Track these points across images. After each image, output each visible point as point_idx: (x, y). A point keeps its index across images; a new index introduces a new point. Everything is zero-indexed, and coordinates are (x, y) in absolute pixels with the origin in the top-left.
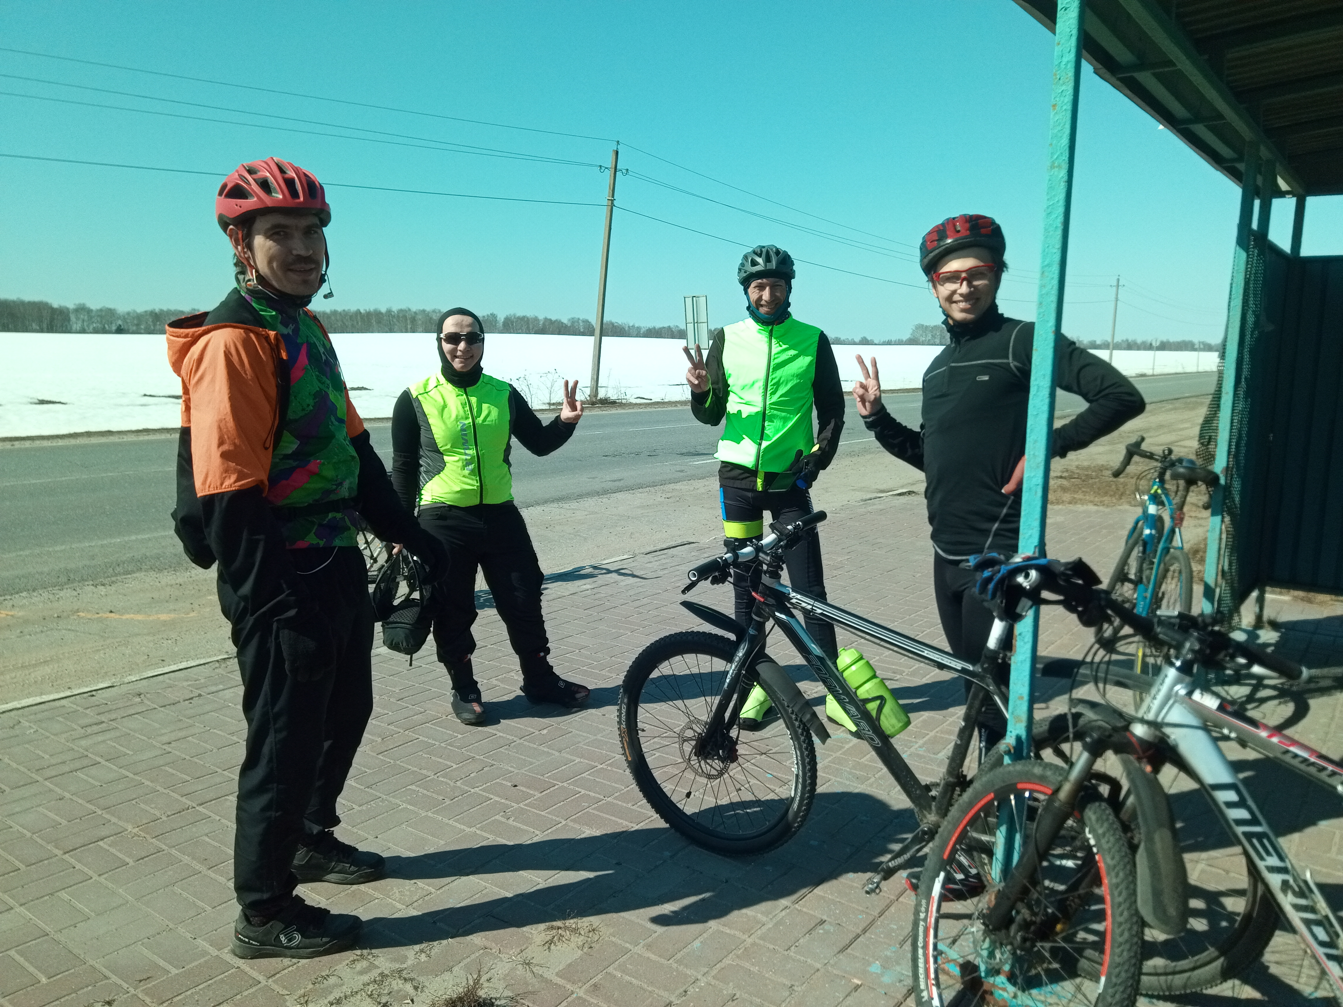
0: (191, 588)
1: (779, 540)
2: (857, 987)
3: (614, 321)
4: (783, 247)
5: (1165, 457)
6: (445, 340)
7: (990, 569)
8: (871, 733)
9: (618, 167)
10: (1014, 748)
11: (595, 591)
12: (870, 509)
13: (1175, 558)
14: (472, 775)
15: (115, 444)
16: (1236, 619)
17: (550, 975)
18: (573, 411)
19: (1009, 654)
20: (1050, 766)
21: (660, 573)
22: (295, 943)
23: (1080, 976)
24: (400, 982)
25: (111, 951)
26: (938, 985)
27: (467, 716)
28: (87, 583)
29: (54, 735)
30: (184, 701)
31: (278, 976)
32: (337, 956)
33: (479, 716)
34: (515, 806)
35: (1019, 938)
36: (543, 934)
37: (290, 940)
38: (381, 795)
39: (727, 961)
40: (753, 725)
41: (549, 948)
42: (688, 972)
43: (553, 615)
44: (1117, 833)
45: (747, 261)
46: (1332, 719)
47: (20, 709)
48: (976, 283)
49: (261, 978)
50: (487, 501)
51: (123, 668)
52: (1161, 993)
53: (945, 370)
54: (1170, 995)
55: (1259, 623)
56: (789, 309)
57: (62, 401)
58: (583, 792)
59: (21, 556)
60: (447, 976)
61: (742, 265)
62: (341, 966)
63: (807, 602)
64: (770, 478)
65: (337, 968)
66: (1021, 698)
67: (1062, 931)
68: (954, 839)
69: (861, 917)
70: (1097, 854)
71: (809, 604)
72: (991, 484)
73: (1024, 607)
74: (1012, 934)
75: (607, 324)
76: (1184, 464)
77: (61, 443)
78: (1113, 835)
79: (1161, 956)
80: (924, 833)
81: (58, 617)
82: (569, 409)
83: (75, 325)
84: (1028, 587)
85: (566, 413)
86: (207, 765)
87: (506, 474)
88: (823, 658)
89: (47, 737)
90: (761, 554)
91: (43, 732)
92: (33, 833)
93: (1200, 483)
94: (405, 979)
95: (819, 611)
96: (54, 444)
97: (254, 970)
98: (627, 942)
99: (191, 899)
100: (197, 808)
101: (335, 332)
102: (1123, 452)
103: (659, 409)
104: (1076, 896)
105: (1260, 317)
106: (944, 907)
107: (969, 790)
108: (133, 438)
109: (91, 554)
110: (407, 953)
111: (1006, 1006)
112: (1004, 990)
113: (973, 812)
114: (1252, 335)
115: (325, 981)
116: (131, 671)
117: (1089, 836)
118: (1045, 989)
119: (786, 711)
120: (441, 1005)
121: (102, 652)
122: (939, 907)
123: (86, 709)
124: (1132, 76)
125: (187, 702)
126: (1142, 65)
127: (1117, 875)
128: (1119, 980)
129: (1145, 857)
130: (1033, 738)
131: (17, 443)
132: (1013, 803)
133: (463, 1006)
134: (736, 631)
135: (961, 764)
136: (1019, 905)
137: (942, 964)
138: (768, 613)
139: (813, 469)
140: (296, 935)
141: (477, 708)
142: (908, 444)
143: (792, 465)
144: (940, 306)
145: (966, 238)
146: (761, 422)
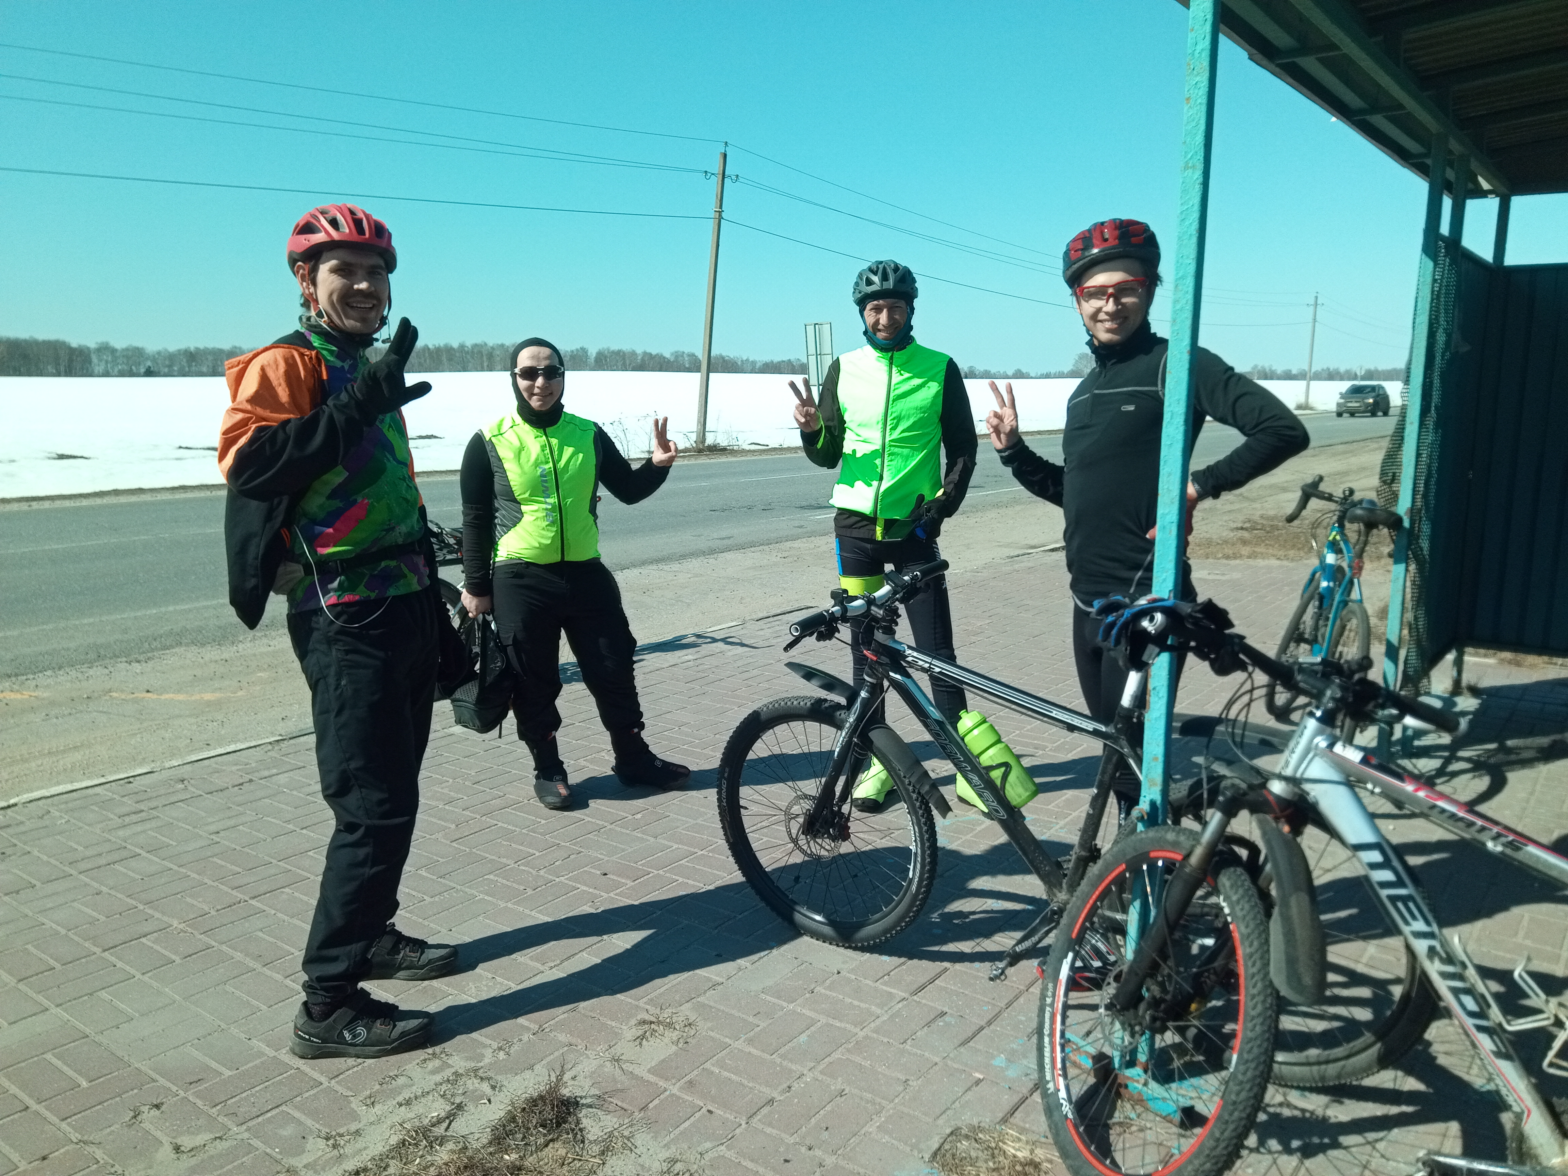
0: (239, 664)
1: (895, 592)
2: (978, 1082)
3: (724, 354)
4: (903, 262)
5: (1345, 498)
6: (520, 376)
7: (1114, 614)
8: (995, 804)
9: (726, 173)
10: (1148, 814)
11: (699, 662)
12: (1016, 567)
13: (1353, 612)
14: (557, 863)
15: (146, 503)
16: (1425, 683)
17: (641, 1071)
18: (666, 452)
19: (1143, 712)
20: (1186, 830)
21: (773, 642)
22: (360, 1040)
23: (1223, 1067)
24: (475, 1081)
25: (157, 1053)
26: (1065, 1076)
27: (551, 799)
28: (119, 660)
29: (89, 825)
30: (234, 787)
31: (341, 1077)
32: (406, 1056)
33: (565, 799)
34: (605, 895)
35: (1148, 1018)
36: (634, 1030)
37: (354, 1037)
38: (455, 885)
39: (836, 1055)
40: (872, 806)
41: (640, 1044)
42: (793, 1067)
44: (1253, 899)
45: (862, 279)
46: (1532, 793)
47: (49, 797)
48: (1125, 300)
49: (323, 1079)
50: (571, 557)
51: (163, 753)
52: (1314, 1085)
53: (1087, 398)
54: (1323, 1087)
55: (1457, 688)
56: (912, 333)
57: (85, 455)
58: (681, 880)
59: (43, 630)
60: (528, 1074)
61: (857, 284)
62: (410, 1065)
63: (924, 660)
64: (889, 524)
65: (407, 1067)
66: (1156, 758)
67: (1196, 1010)
68: (1083, 915)
69: (985, 1008)
70: (1231, 923)
71: (927, 662)
72: (1134, 528)
73: (1151, 655)
74: (1141, 1013)
75: (716, 358)
76: (1363, 505)
77: (85, 502)
78: (1249, 901)
79: (1317, 1047)
80: (1054, 912)
81: (88, 698)
82: (661, 451)
83: (97, 368)
84: (1153, 632)
85: (659, 456)
86: (260, 855)
87: (591, 528)
89: (80, 828)
90: (873, 608)
91: (75, 822)
92: (69, 930)
93: (1381, 527)
94: (482, 1078)
95: (937, 670)
97: (315, 1070)
98: (726, 1037)
99: (245, 997)
100: (250, 902)
102: (1298, 494)
103: (777, 456)
104: (1212, 971)
105: (1454, 336)
106: (1073, 994)
107: (1100, 862)
108: (167, 496)
109: (123, 627)
110: (483, 1051)
111: (1142, 1100)
112: (1138, 1081)
113: (1104, 885)
114: (1443, 356)
115: (393, 1082)
116: (173, 756)
117: (1224, 904)
118: (1186, 1083)
119: (903, 783)
120: (520, 1104)
121: (139, 736)
122: (1066, 995)
123: (123, 796)
124: (1294, 63)
125: (236, 788)
126: (1304, 49)
127: (1251, 945)
128: (1251, 1057)
129: (1279, 923)
130: (1170, 803)
131: (34, 504)
132: (1146, 874)
133: (545, 1104)
134: (847, 694)
135: (1094, 836)
136: (1149, 981)
137: (1071, 1054)
138: (882, 673)
139: (936, 516)
140: (361, 1030)
141: (563, 791)
142: (1049, 482)
143: (913, 512)
144: (1084, 325)
145: (1113, 248)
146: (878, 462)
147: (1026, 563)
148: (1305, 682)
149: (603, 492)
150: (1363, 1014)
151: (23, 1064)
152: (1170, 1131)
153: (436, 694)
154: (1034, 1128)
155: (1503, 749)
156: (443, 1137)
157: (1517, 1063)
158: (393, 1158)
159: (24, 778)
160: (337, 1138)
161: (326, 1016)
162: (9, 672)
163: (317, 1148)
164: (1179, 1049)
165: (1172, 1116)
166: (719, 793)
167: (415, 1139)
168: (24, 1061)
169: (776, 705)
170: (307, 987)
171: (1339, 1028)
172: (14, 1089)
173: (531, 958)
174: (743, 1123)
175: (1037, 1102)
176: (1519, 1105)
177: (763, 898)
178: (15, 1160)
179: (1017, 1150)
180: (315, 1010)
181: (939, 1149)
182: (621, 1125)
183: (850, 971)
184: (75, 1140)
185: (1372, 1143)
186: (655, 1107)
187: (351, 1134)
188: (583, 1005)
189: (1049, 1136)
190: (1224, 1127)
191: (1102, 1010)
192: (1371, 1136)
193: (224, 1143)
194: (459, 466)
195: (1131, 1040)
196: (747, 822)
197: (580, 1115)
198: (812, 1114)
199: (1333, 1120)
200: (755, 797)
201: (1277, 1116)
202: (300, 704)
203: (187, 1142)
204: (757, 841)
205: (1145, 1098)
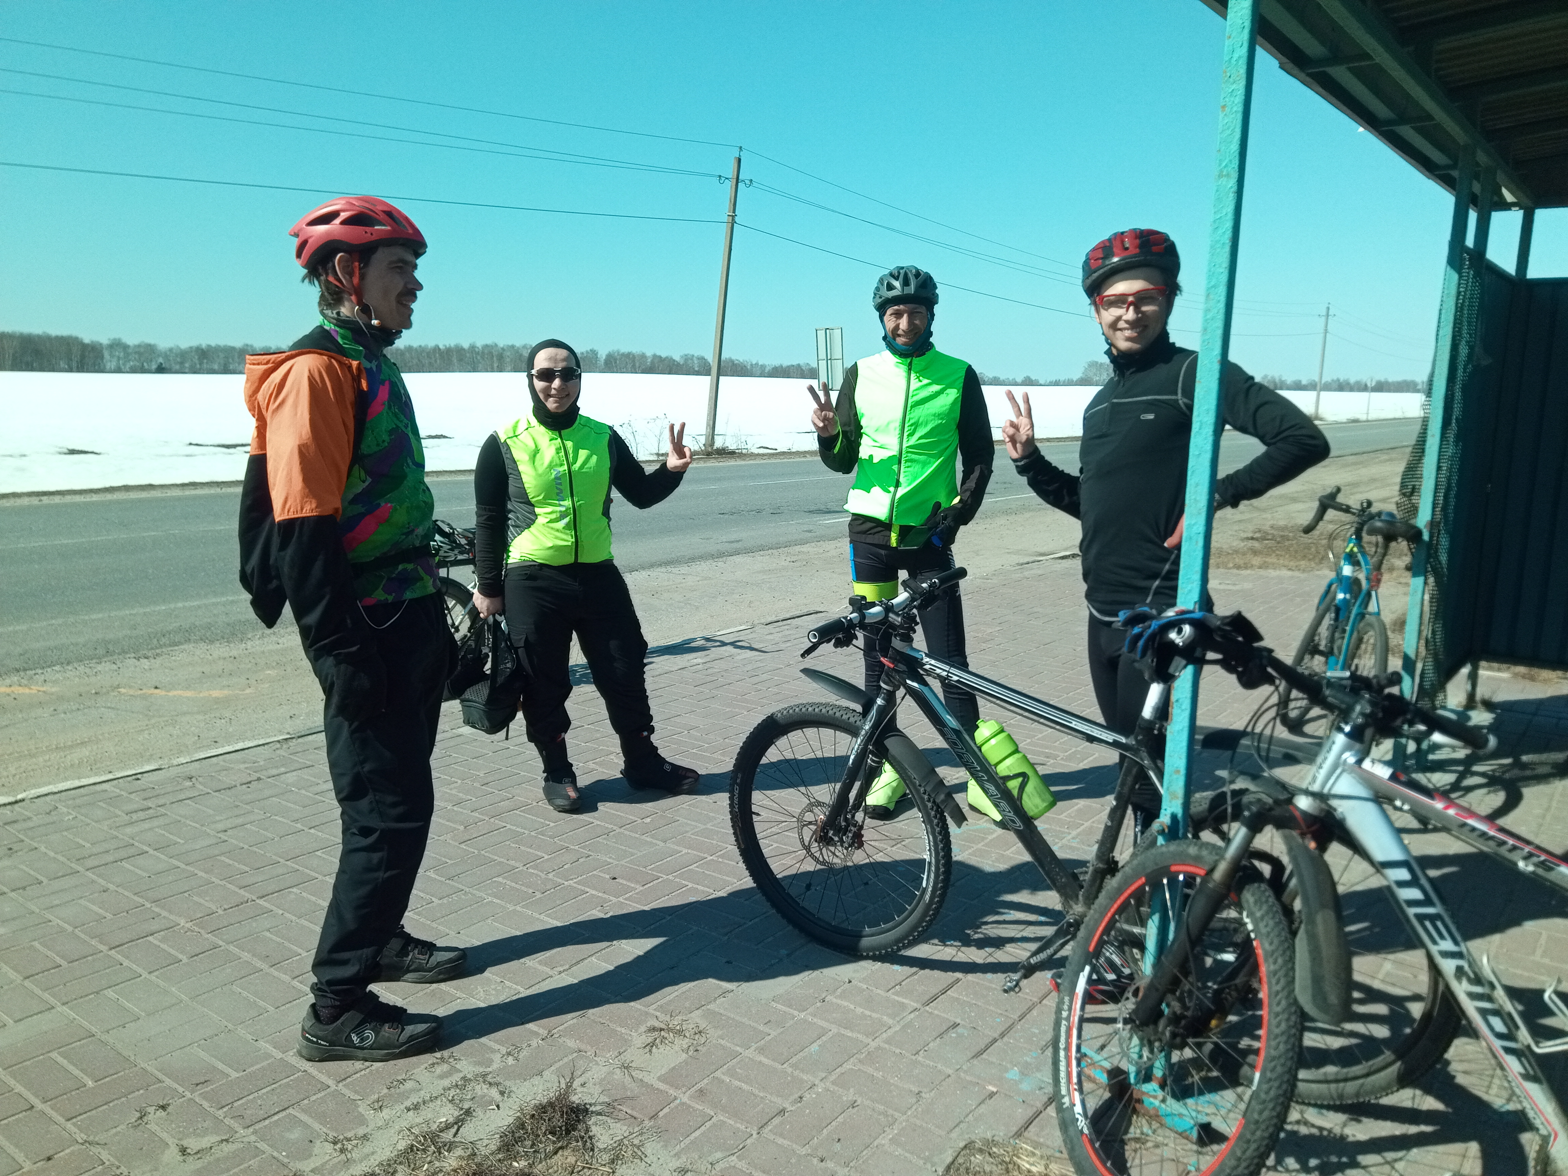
0: (247, 661)
1: (912, 599)
2: (992, 1095)
3: (734, 358)
4: (924, 268)
5: (1363, 510)
6: (537, 377)
7: (1141, 625)
8: (1012, 814)
9: (740, 178)
10: (1169, 827)
11: (708, 665)
12: (1026, 574)
13: (1370, 625)
14: (566, 867)
16: (1441, 697)
17: (651, 1079)
18: (681, 459)
19: (1165, 724)
20: (1207, 844)
21: (782, 646)
22: (368, 1043)
23: (1242, 1084)
24: (484, 1087)
25: (164, 1053)
26: (1081, 1090)
27: (560, 802)
28: (128, 656)
29: (96, 822)
30: (241, 785)
31: (349, 1080)
33: (574, 802)
34: (614, 900)
35: (1168, 1034)
36: (643, 1037)
37: (362, 1040)
38: (463, 888)
39: (847, 1066)
40: (883, 814)
41: (650, 1051)
42: (805, 1078)
43: (658, 693)
44: (1277, 916)
45: (882, 285)
46: (1548, 809)
47: (56, 793)
48: (1145, 308)
49: (330, 1082)
50: (584, 559)
51: (171, 750)
52: (1332, 1103)
53: (1106, 408)
54: (1341, 1105)
55: (1471, 702)
56: (931, 340)
57: (95, 451)
58: (690, 885)
59: (53, 625)
60: (536, 1080)
61: (877, 289)
62: (418, 1069)
63: (941, 668)
64: (905, 531)
65: (415, 1071)
66: (1177, 772)
67: (1217, 1027)
68: (1101, 929)
69: (998, 1020)
70: (1255, 939)
71: (944, 670)
72: (1152, 536)
73: (1177, 667)
74: (1160, 1029)
75: (727, 361)
76: (1383, 517)
77: (95, 498)
78: (1273, 918)
79: (1333, 1063)
80: (1070, 925)
81: (96, 693)
82: (676, 456)
83: (109, 364)
84: (1181, 644)
85: (673, 461)
86: (268, 855)
87: (604, 530)
88: (959, 731)
89: (88, 825)
90: (891, 615)
91: (83, 818)
92: (76, 928)
93: (1400, 540)
94: (490, 1084)
95: (955, 678)
96: (88, 500)
97: (322, 1073)
98: (737, 1045)
99: (252, 998)
100: (258, 901)
101: (410, 372)
102: (1316, 504)
103: (785, 460)
104: (1233, 987)
105: (1477, 349)
106: (1089, 1008)
107: (1119, 876)
108: (178, 493)
109: (132, 622)
110: (492, 1056)
111: (1157, 1116)
112: (1155, 1097)
113: (1122, 898)
114: (1465, 369)
115: (401, 1086)
116: (180, 753)
117: (1247, 920)
118: (1202, 1099)
119: (918, 791)
120: (529, 1110)
121: (146, 732)
122: (1083, 1008)
123: (131, 793)
124: (1324, 72)
125: (244, 786)
126: (1336, 58)
127: (1275, 962)
128: (1274, 1076)
129: (1305, 942)
130: (1191, 817)
131: (44, 498)
132: (1166, 888)
133: (554, 1111)
134: (863, 701)
135: (1112, 849)
136: (1169, 997)
137: (1086, 1069)
138: (898, 681)
139: (952, 524)
140: (370, 1034)
141: (572, 794)
142: (1065, 491)
143: (929, 519)
144: (1103, 334)
145: (1135, 256)
146: (895, 467)
147: (1035, 570)
148: (1333, 697)
149: (615, 494)
150: (1381, 1032)
151: (28, 1063)
152: (1186, 1148)
153: (446, 693)
154: (1049, 1143)
155: (1518, 764)
156: (451, 1143)
157: (1545, 1086)
158: (401, 1163)
159: (32, 773)
160: (345, 1142)
161: (335, 1018)
162: (17, 667)
163: (324, 1152)
164: (1196, 1063)
165: (1188, 1132)
166: (731, 799)
167: (423, 1145)
168: (29, 1060)
169: (791, 711)
170: (315, 989)
171: (1357, 1045)
172: (19, 1088)
173: (540, 963)
174: (755, 1133)
175: (1052, 1117)
176: (1546, 1128)
177: (774, 905)
178: (20, 1160)
179: (1031, 1164)
180: (324, 1013)
181: (953, 1162)
182: (631, 1134)
183: (863, 980)
184: (80, 1141)
185: (1391, 1163)
186: (665, 1116)
187: (359, 1139)
188: (591, 1011)
189: (1064, 1151)
190: (1245, 1146)
191: (1120, 1025)
192: (1390, 1155)
193: (230, 1146)
194: (474, 468)
195: (1150, 1056)
196: (758, 827)
197: (590, 1123)
198: (824, 1125)
199: (1351, 1139)
200: (764, 802)
201: (1295, 1133)
202: (308, 702)
203: (193, 1144)
204: (768, 848)
205: (1160, 1113)
